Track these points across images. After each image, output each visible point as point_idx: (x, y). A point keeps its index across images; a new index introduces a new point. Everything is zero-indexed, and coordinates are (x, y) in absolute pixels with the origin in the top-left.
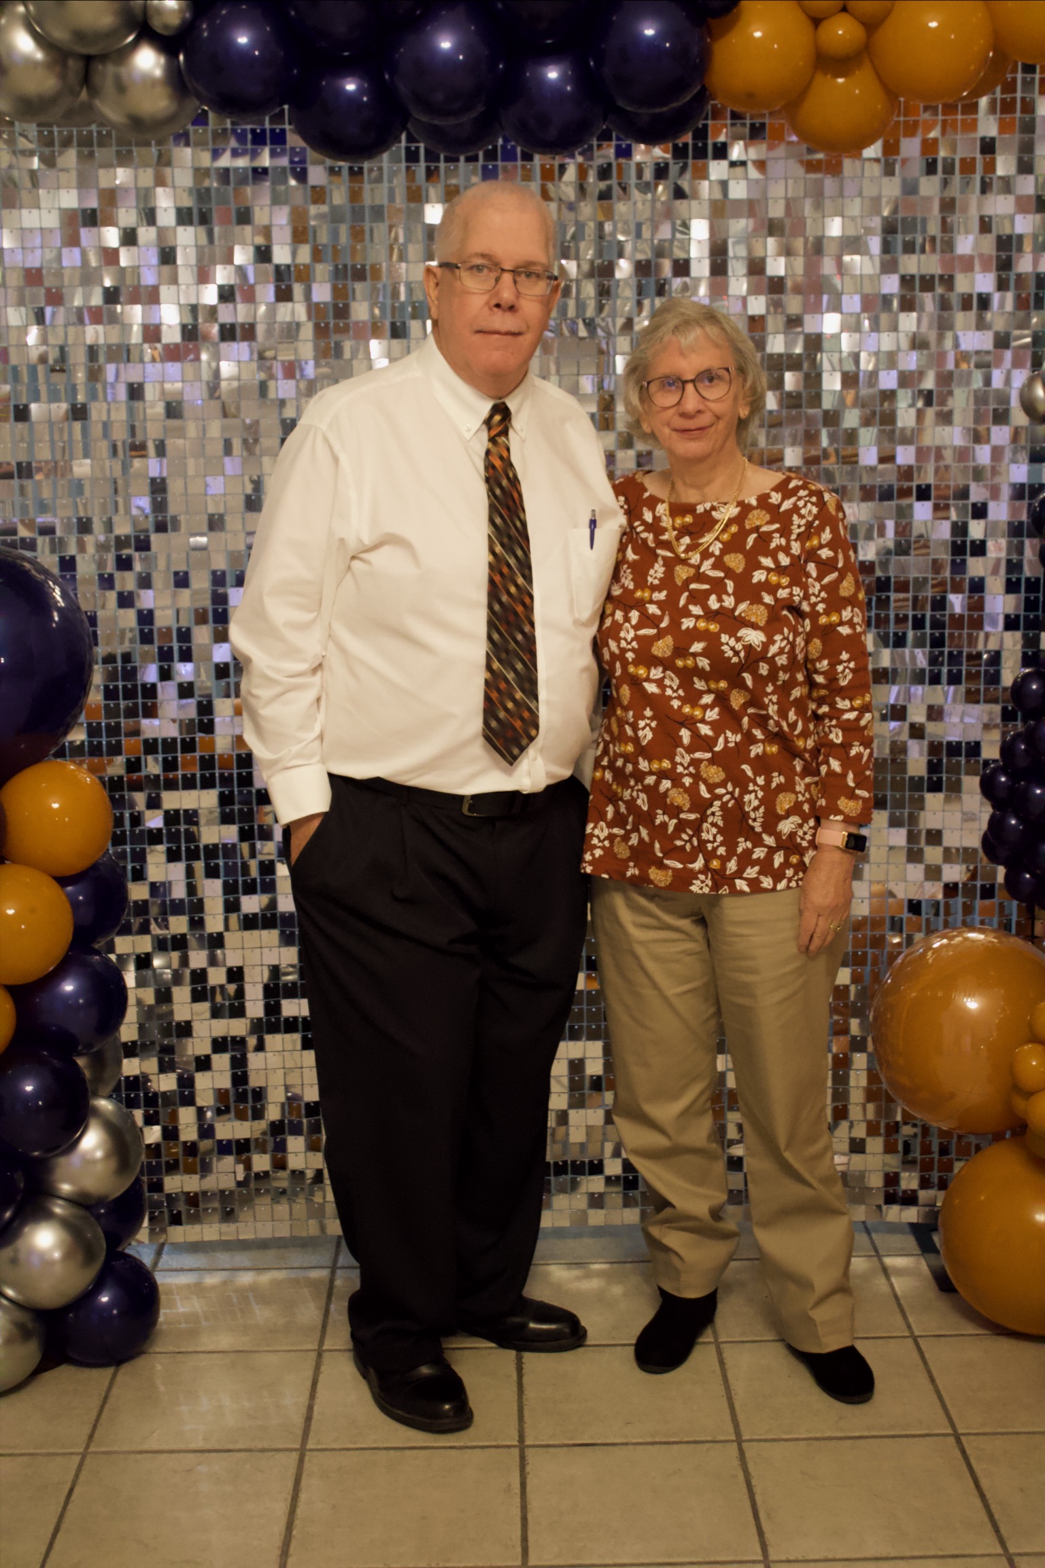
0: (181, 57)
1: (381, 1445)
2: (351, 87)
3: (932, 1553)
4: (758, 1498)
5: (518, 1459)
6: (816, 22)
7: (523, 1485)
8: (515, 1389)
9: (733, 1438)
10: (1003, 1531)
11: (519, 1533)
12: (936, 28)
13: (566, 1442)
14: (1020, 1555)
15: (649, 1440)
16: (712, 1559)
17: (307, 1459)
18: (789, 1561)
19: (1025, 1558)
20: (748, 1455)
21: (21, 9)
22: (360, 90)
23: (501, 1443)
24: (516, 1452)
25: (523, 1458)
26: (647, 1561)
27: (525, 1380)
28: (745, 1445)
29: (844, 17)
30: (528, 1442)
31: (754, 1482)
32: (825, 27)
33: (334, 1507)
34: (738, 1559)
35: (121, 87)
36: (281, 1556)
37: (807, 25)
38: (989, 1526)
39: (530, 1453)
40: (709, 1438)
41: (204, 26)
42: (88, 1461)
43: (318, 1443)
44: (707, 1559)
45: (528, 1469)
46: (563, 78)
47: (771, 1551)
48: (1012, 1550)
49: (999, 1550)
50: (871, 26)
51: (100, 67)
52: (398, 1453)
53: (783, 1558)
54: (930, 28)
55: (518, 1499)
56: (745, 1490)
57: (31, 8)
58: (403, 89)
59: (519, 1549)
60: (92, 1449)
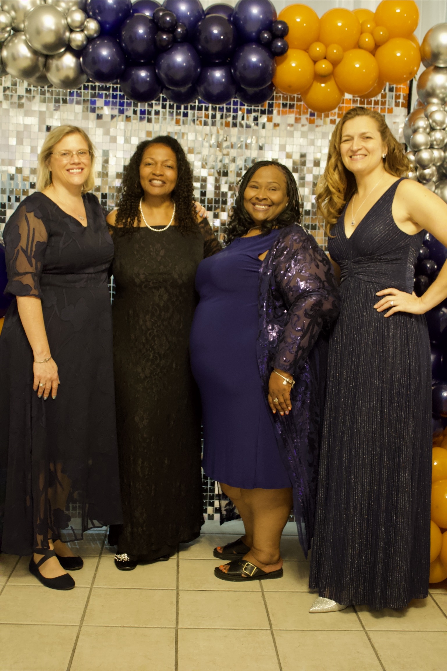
0: (81, 59)
1: (122, 587)
2: (143, 74)
3: (336, 629)
4: (269, 610)
5: (176, 594)
6: (315, 62)
7: (177, 602)
8: (176, 572)
9: (260, 590)
10: (363, 623)
11: (175, 617)
12: (358, 68)
13: (195, 589)
14: (370, 631)
15: (227, 590)
16: (251, 628)
17: (93, 590)
18: (280, 630)
19: (372, 632)
20: (266, 596)
21: (23, 37)
22: (147, 76)
23: (169, 589)
24: (175, 592)
25: (178, 594)
26: (225, 628)
27: (180, 569)
28: (265, 593)
29: (325, 61)
30: (180, 589)
31: (268, 605)
32: (317, 64)
33: (103, 606)
34: (260, 628)
35: (58, 69)
36: (81, 621)
37: (311, 63)
38: (358, 622)
39: (181, 593)
40: (251, 590)
41: (91, 47)
42: (6, 587)
43: (98, 586)
44: (248, 628)
45: (179, 597)
46: (222, 77)
47: (273, 626)
48: (367, 629)
49: (362, 629)
50: (335, 64)
51: (51, 61)
52: (129, 590)
53: (278, 629)
54: (356, 67)
55: (175, 606)
56: (264, 607)
57: (28, 36)
58: (163, 75)
59: (175, 622)
60: (8, 584)
